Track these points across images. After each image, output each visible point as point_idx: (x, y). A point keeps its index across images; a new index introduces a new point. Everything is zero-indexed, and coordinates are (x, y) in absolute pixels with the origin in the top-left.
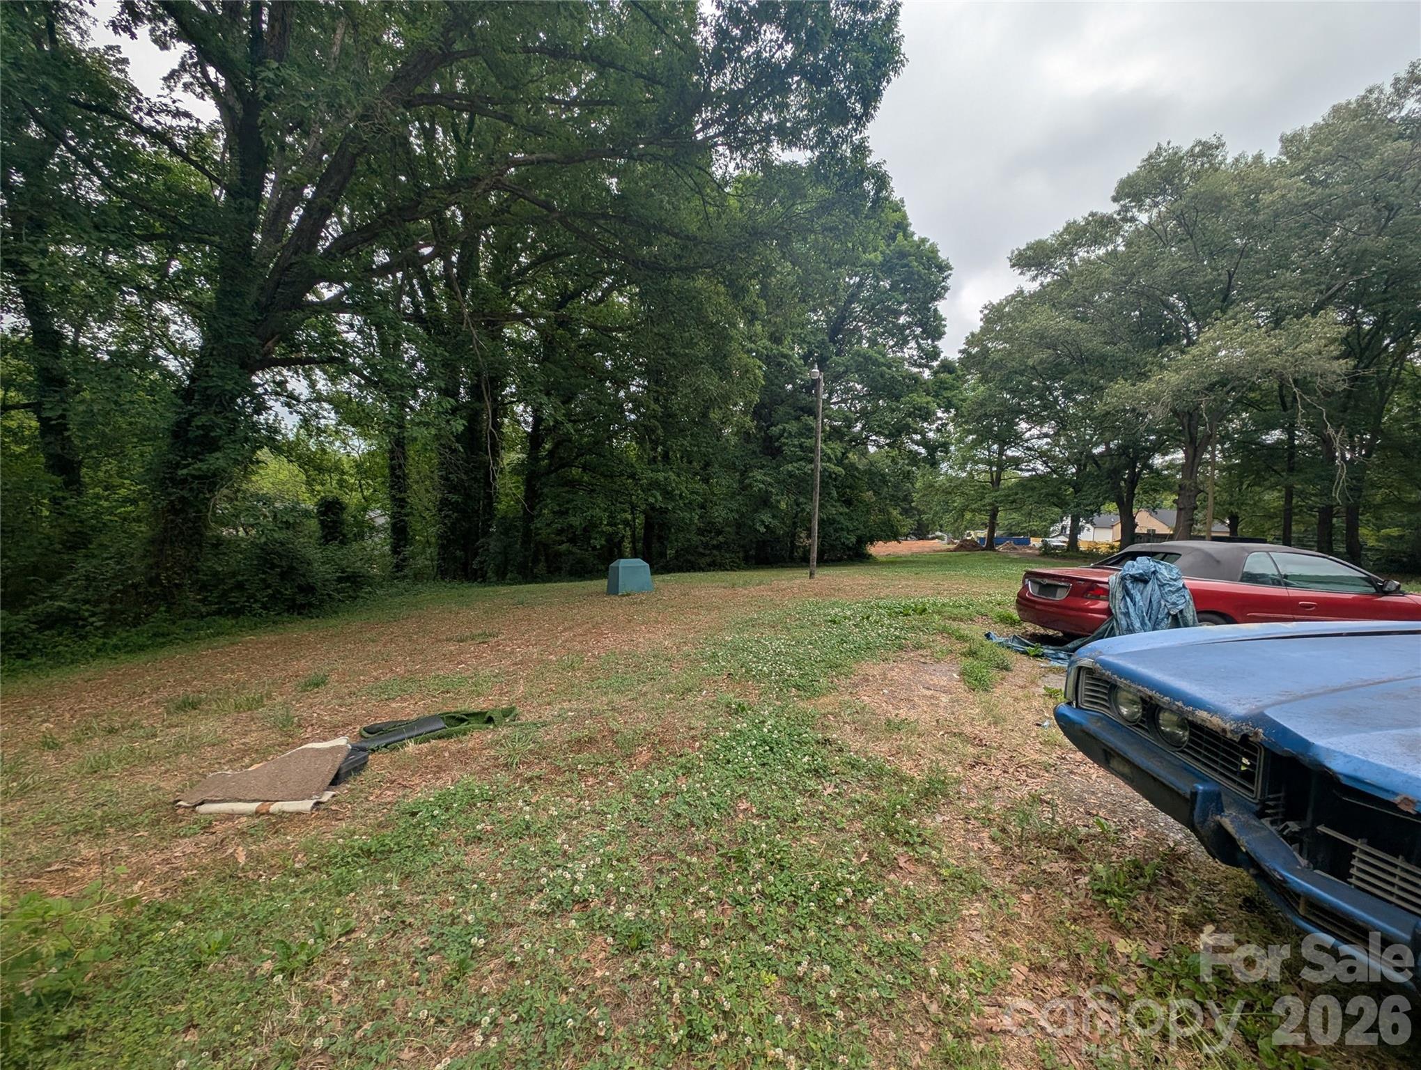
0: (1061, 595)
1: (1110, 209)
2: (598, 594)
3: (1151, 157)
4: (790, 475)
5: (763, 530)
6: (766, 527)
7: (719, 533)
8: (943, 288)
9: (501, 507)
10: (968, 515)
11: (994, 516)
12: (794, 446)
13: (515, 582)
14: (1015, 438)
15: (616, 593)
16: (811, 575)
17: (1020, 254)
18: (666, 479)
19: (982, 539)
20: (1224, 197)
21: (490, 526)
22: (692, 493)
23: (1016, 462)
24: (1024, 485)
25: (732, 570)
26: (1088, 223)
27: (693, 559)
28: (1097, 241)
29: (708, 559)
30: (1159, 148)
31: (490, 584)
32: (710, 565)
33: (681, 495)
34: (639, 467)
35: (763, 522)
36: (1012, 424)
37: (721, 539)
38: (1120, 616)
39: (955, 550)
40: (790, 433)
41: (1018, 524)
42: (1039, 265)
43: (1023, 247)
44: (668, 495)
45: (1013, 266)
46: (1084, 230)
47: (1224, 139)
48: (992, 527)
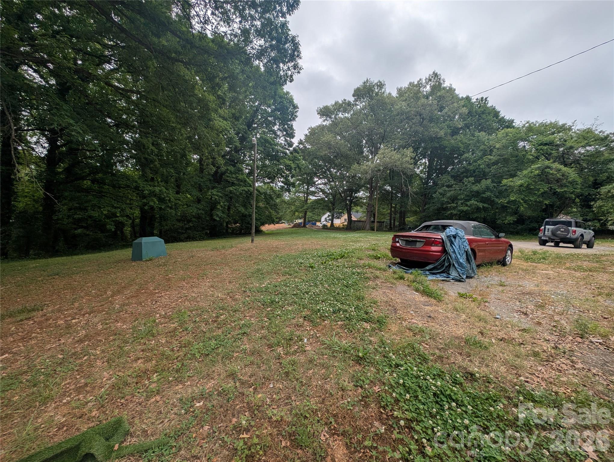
0: (419, 245)
1: (352, 99)
2: (125, 261)
3: (364, 83)
4: (231, 192)
5: (218, 219)
6: (220, 218)
7: (189, 221)
8: (295, 116)
9: (21, 204)
10: (297, 214)
11: (305, 214)
12: (233, 178)
13: (38, 256)
14: (313, 184)
15: (141, 259)
16: (252, 241)
17: (321, 110)
18: (160, 191)
19: (301, 223)
20: (385, 103)
21: (10, 218)
22: (176, 199)
23: (313, 193)
24: (316, 201)
25: (200, 240)
26: (343, 103)
27: (175, 235)
28: (345, 111)
29: (186, 235)
30: (367, 80)
31: (13, 259)
32: (187, 238)
33: (169, 200)
34: (141, 183)
35: (218, 215)
36: (312, 178)
37: (191, 224)
38: (451, 253)
39: (292, 227)
40: (231, 172)
41: (311, 217)
42: (327, 116)
43: (322, 107)
44: (161, 200)
45: (318, 114)
46: (341, 105)
47: (386, 83)
48: (305, 217)
